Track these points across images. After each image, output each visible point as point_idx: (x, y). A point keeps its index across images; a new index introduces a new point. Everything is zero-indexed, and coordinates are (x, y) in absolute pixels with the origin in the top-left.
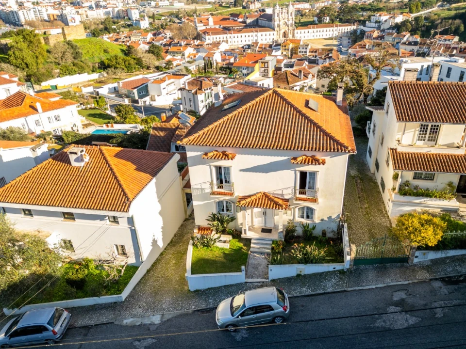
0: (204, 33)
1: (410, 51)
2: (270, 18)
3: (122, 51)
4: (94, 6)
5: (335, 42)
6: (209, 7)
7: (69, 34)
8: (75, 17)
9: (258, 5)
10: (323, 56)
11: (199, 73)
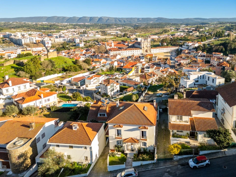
0: (110, 50)
1: (202, 60)
2: (139, 44)
3: (73, 62)
4: (58, 36)
5: (169, 54)
6: (112, 37)
7: (50, 56)
8: (49, 42)
9: (134, 36)
10: (163, 63)
11: (107, 71)
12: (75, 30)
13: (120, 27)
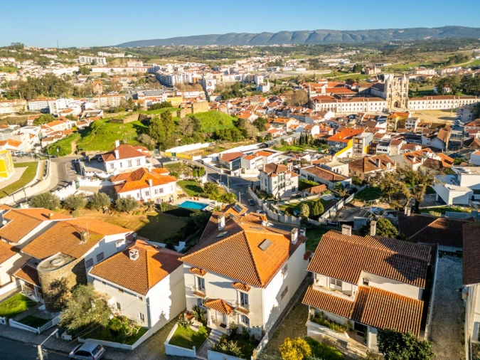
0: (315, 100)
2: (382, 88)
3: (234, 122)
4: (229, 72)
5: (454, 115)
7: (195, 109)
8: (212, 81)
9: (377, 71)
10: (428, 135)
11: (294, 144)
12: (261, 59)
13: (351, 50)
